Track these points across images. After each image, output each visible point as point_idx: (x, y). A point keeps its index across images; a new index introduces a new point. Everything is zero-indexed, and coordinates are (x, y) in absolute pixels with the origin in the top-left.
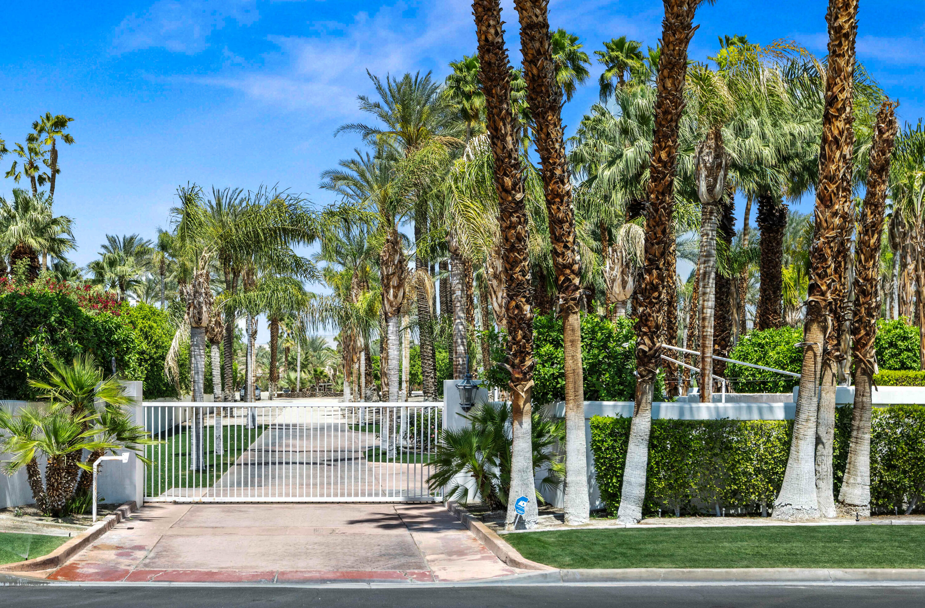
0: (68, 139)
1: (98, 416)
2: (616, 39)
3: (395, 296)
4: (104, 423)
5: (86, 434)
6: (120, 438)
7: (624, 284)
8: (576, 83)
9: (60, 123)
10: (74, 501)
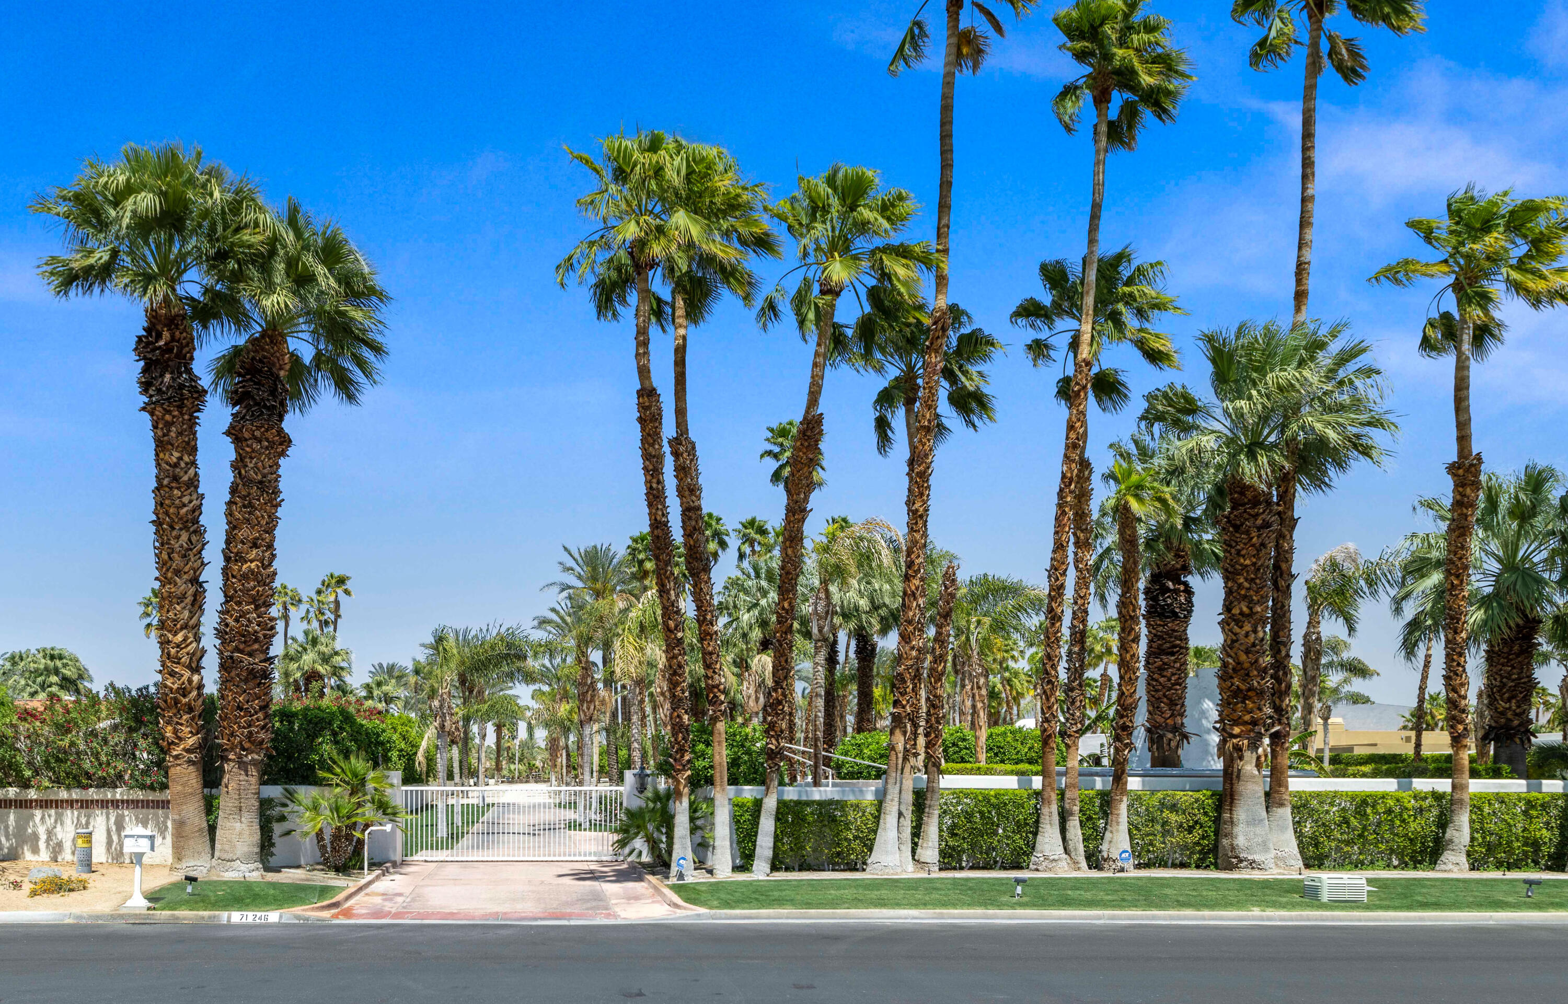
0: (347, 592)
1: (368, 797)
2: (749, 518)
3: (588, 709)
4: (373, 802)
5: (359, 811)
6: (385, 813)
7: (757, 699)
8: (720, 552)
9: (341, 581)
10: (351, 859)
